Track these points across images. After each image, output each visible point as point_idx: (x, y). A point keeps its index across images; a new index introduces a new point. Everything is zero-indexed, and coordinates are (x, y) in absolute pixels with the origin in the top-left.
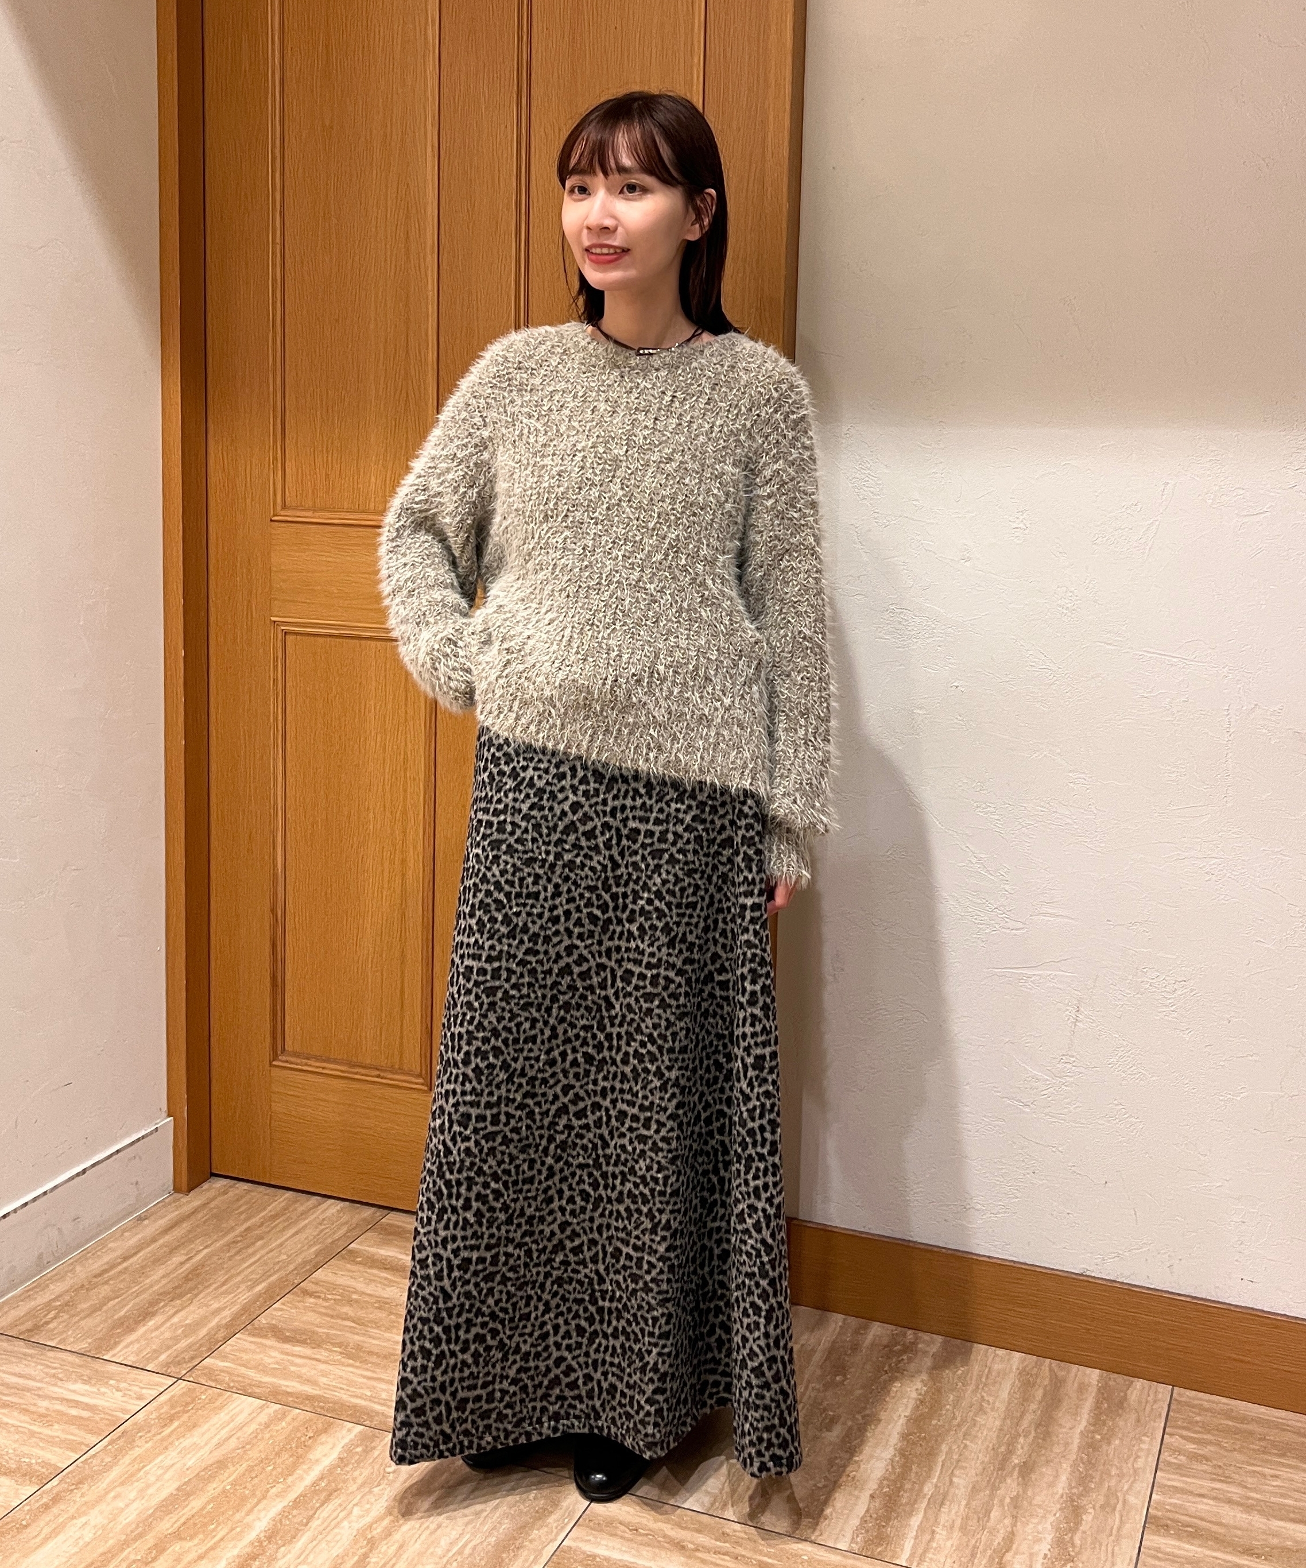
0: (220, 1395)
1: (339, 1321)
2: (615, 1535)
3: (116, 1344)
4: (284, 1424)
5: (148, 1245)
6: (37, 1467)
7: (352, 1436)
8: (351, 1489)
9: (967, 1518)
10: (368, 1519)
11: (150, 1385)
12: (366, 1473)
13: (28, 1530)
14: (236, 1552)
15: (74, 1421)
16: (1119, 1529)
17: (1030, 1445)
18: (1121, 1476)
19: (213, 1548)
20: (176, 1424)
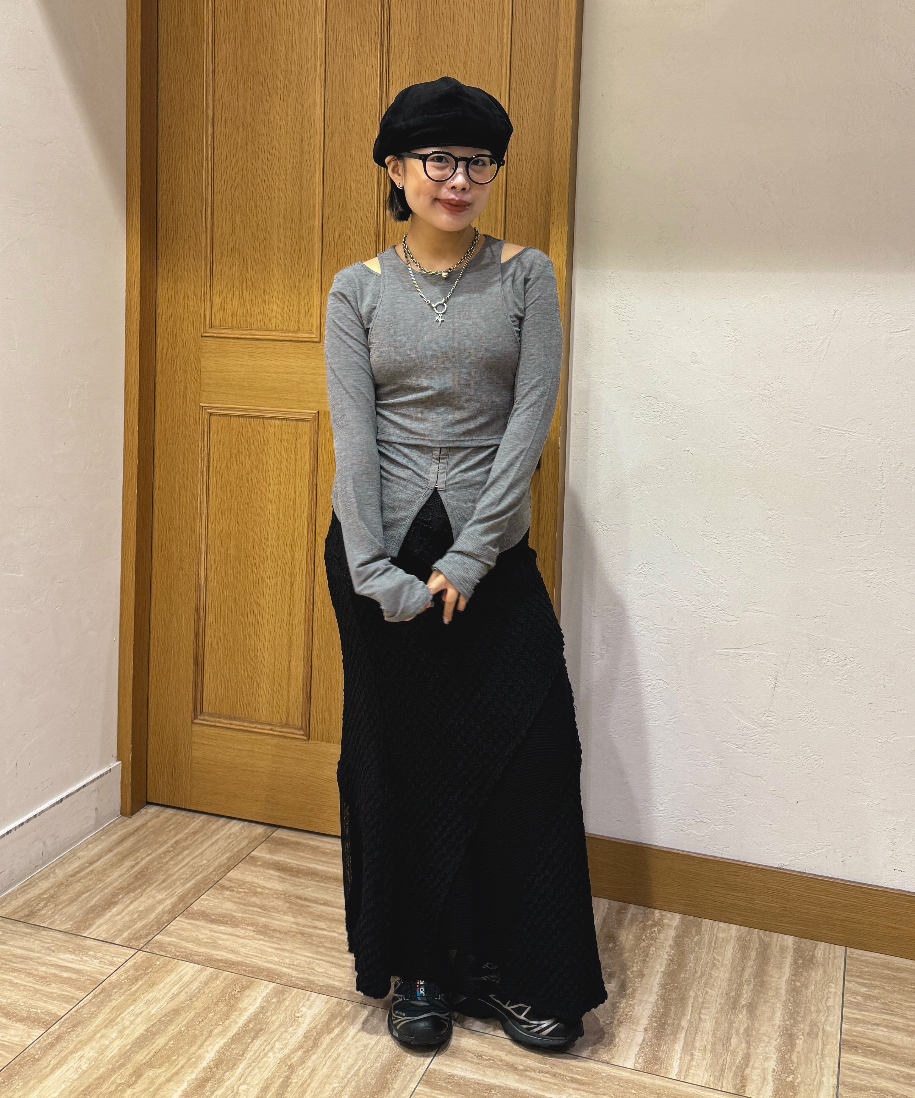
0: (169, 962)
1: (250, 908)
2: (467, 1060)
3: (90, 925)
4: (218, 982)
5: (106, 854)
6: (42, 1015)
7: (268, 991)
8: (271, 1030)
9: (714, 1044)
10: (287, 1051)
11: (118, 955)
12: (281, 1017)
13: (40, 1062)
14: (194, 1076)
15: (65, 981)
16: (822, 1050)
17: (752, 991)
18: (818, 1011)
19: (177, 1073)
20: (140, 983)
